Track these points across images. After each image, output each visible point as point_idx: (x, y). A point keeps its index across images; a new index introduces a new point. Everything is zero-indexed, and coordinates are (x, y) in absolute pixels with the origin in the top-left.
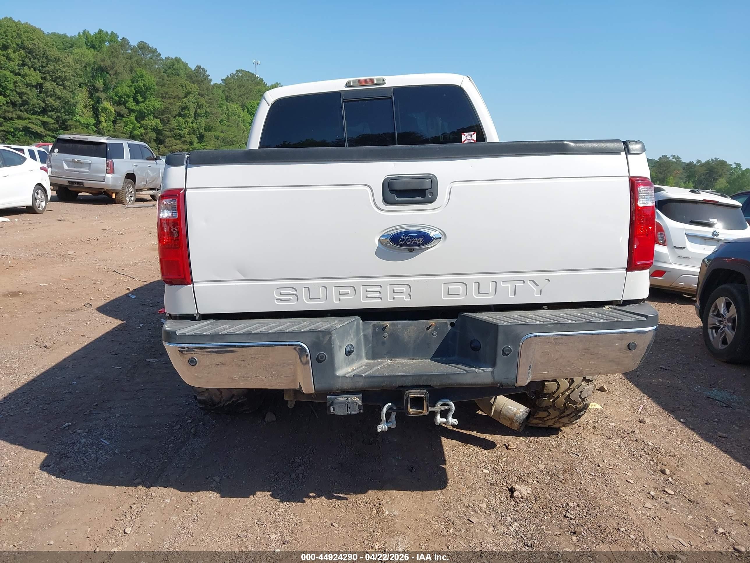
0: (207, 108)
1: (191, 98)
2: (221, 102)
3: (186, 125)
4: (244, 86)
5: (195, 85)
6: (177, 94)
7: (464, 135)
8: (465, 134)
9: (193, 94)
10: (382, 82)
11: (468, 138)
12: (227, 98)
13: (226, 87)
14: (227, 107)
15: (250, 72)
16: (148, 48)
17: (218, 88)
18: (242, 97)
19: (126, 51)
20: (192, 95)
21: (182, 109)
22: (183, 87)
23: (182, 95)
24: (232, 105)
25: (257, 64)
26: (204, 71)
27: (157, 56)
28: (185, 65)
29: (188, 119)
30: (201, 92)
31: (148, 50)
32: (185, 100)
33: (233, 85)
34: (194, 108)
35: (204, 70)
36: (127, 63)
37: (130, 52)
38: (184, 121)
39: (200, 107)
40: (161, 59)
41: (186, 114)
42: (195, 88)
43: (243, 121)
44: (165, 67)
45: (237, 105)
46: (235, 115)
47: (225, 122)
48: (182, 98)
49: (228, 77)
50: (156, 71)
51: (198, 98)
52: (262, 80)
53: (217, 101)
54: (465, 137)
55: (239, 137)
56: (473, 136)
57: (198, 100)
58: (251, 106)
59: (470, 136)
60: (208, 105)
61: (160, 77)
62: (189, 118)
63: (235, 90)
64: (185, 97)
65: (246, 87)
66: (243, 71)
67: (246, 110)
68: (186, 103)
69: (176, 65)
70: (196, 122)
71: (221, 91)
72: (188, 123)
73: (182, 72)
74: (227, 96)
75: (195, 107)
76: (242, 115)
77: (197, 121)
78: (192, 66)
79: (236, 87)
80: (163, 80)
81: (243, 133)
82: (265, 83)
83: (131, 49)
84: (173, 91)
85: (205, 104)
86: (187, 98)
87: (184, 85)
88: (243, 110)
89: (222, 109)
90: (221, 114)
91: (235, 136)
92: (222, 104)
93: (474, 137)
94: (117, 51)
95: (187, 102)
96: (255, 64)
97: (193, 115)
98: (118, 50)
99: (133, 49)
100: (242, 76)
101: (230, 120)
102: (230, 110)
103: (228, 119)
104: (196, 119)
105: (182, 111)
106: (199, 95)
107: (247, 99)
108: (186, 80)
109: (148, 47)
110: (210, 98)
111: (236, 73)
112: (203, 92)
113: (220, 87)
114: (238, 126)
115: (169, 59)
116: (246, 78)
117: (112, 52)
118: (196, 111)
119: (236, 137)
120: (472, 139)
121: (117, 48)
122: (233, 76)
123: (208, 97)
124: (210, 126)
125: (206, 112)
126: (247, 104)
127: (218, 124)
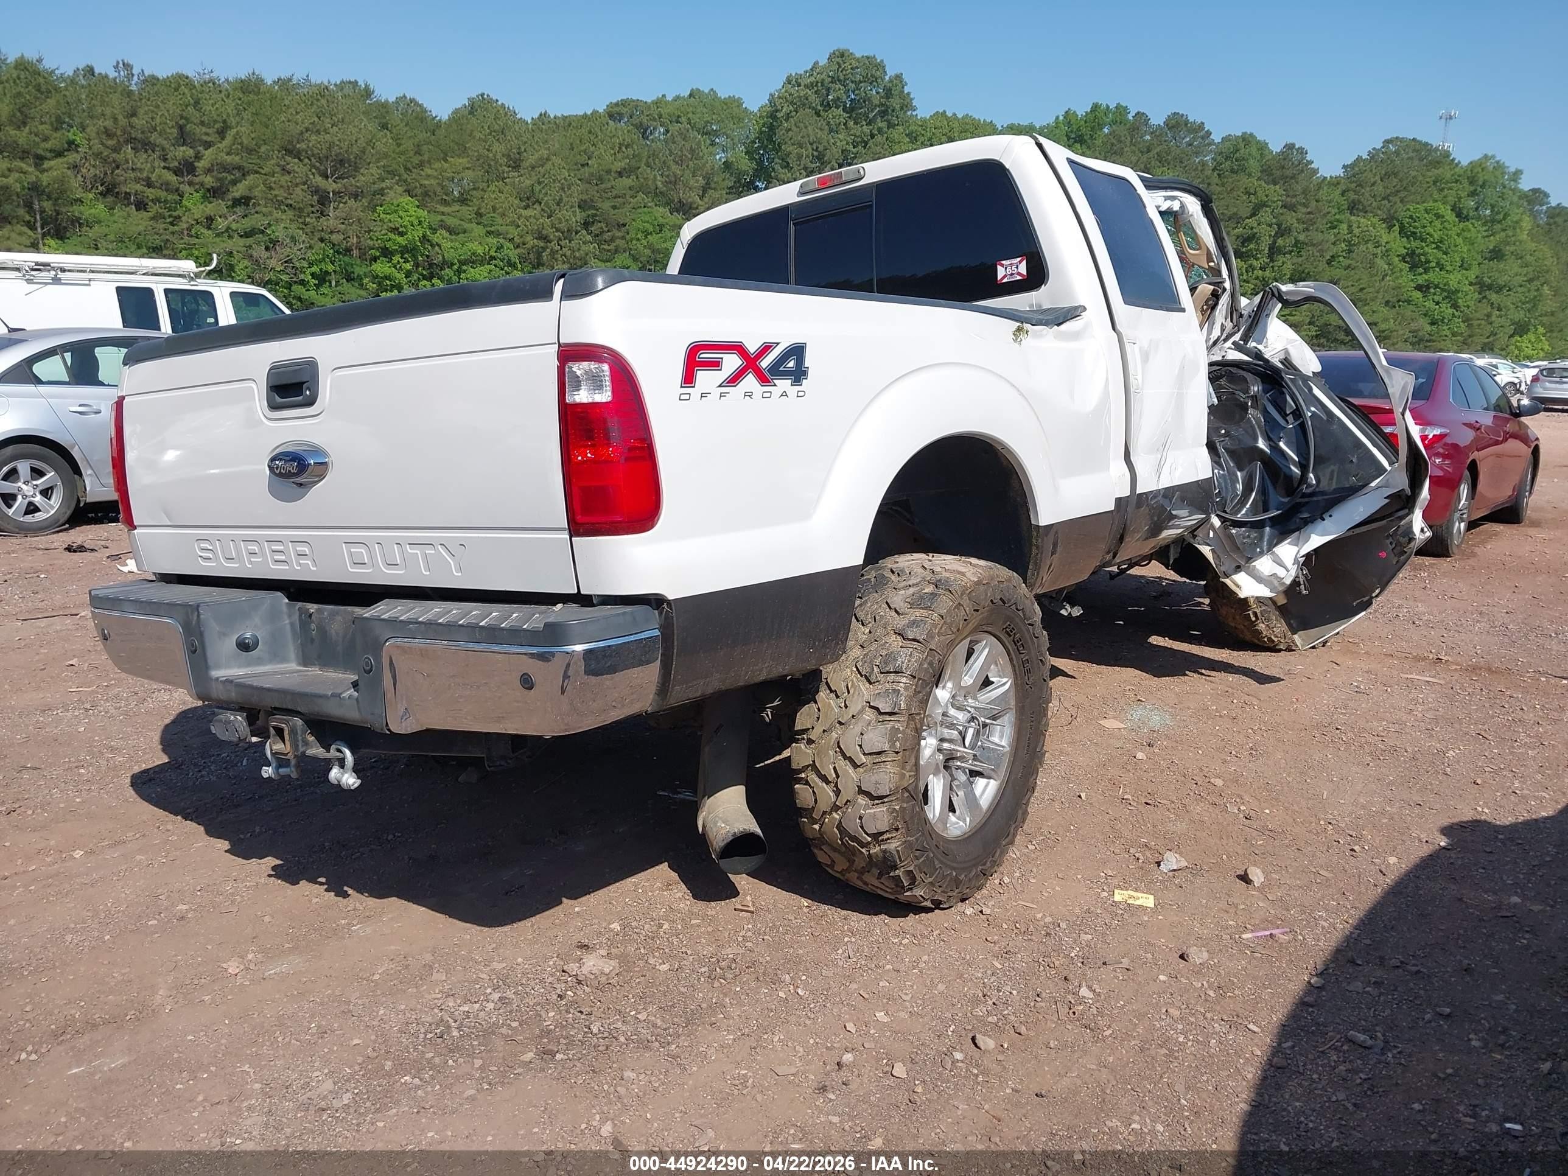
0: (1299, 233)
1: (1266, 215)
2: (1337, 217)
3: (1250, 274)
4: (1395, 174)
5: (1278, 187)
6: (1235, 210)
7: (1002, 265)
8: (1004, 262)
9: (1270, 206)
10: (857, 176)
11: (1009, 271)
12: (1353, 208)
13: (1351, 182)
14: (1350, 226)
15: (1418, 138)
16: (1186, 125)
17: (1333, 187)
18: (1391, 198)
19: (1141, 138)
20: (1267, 209)
21: (1243, 243)
22: (1250, 194)
23: (1245, 212)
24: (1362, 220)
25: (1451, 118)
26: (1302, 153)
27: (1203, 138)
28: (1262, 147)
29: (1255, 263)
30: (1289, 199)
31: (1185, 129)
32: (1251, 222)
33: (1370, 175)
34: (1270, 235)
35: (1302, 151)
36: (1138, 161)
37: (1148, 137)
38: (1245, 266)
39: (1282, 231)
40: (1212, 143)
41: (1251, 250)
42: (1275, 193)
43: (1386, 254)
44: (1219, 158)
45: (1375, 220)
46: (1367, 242)
47: (1341, 259)
48: (1247, 218)
49: (1359, 159)
50: (1196, 169)
51: (1282, 214)
52: (1447, 154)
53: (1325, 215)
54: (1003, 269)
55: (1371, 290)
56: (1020, 266)
57: (1281, 218)
58: (1411, 217)
59: (1014, 268)
60: (1301, 227)
61: (1203, 180)
62: (1257, 259)
63: (1373, 185)
64: (1253, 215)
65: (1401, 175)
66: (1401, 140)
67: (1397, 228)
68: (1252, 228)
69: (1242, 151)
70: (1272, 267)
71: (1338, 192)
72: (1253, 270)
73: (1253, 165)
74: (1353, 201)
75: (1273, 234)
76: (1385, 238)
77: (1276, 263)
78: (1276, 147)
79: (1378, 178)
80: (1209, 184)
81: (1383, 279)
82: (1453, 160)
83: (1152, 133)
84: (1228, 206)
85: (1296, 225)
86: (1257, 218)
87: (1252, 191)
88: (1390, 227)
89: (1336, 231)
90: (1334, 244)
91: (1362, 289)
92: (1338, 221)
93: (1023, 268)
94: (1121, 142)
95: (1255, 225)
96: (1443, 120)
97: (1266, 251)
98: (1123, 138)
99: (1157, 132)
100: (1397, 153)
101: (1354, 255)
102: (1356, 231)
103: (1350, 251)
104: (1272, 261)
105: (1243, 246)
106: (1284, 206)
107: (1402, 201)
108: (1259, 179)
109: (1186, 123)
110: (1309, 210)
111: (1383, 147)
112: (1294, 200)
113: (1338, 183)
114: (1372, 265)
115: (1230, 140)
116: (1407, 153)
117: (1112, 144)
118: (1275, 242)
119: (1365, 291)
120: (1019, 274)
121: (1122, 135)
122: (1373, 155)
123: (1304, 210)
124: (1303, 272)
125: (1297, 242)
126: (1401, 214)
127: (1322, 265)
